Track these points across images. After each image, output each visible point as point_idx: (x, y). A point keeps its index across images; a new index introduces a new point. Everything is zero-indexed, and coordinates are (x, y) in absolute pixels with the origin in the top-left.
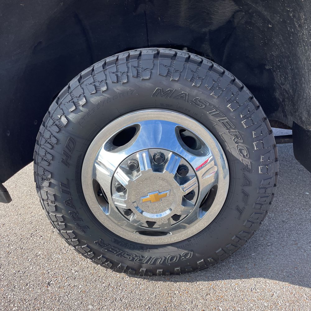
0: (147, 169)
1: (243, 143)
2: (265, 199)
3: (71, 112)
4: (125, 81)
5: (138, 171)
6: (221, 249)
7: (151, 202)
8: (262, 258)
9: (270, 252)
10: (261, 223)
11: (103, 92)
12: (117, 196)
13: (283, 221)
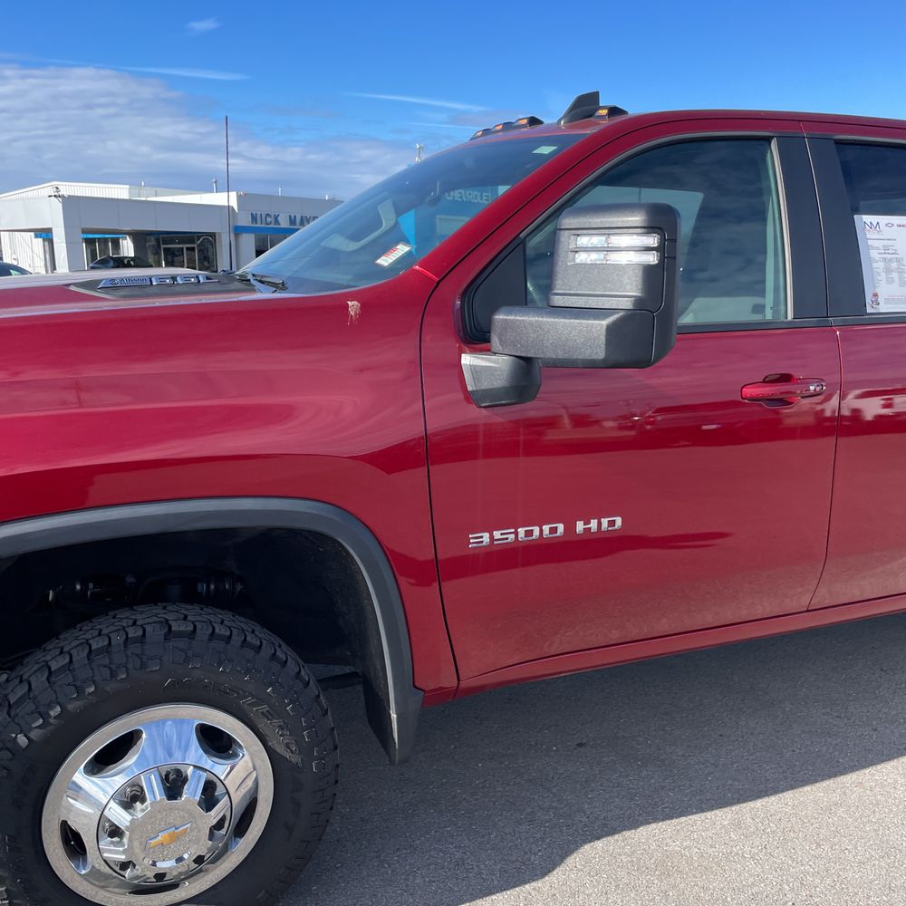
0: (158, 798)
1: (290, 735)
2: (323, 805)
3: (36, 727)
4: (124, 676)
5: (143, 800)
6: (263, 892)
7: (162, 844)
8: (328, 891)
9: (340, 878)
10: (320, 839)
11: (89, 694)
12: (106, 842)
13: (362, 820)
